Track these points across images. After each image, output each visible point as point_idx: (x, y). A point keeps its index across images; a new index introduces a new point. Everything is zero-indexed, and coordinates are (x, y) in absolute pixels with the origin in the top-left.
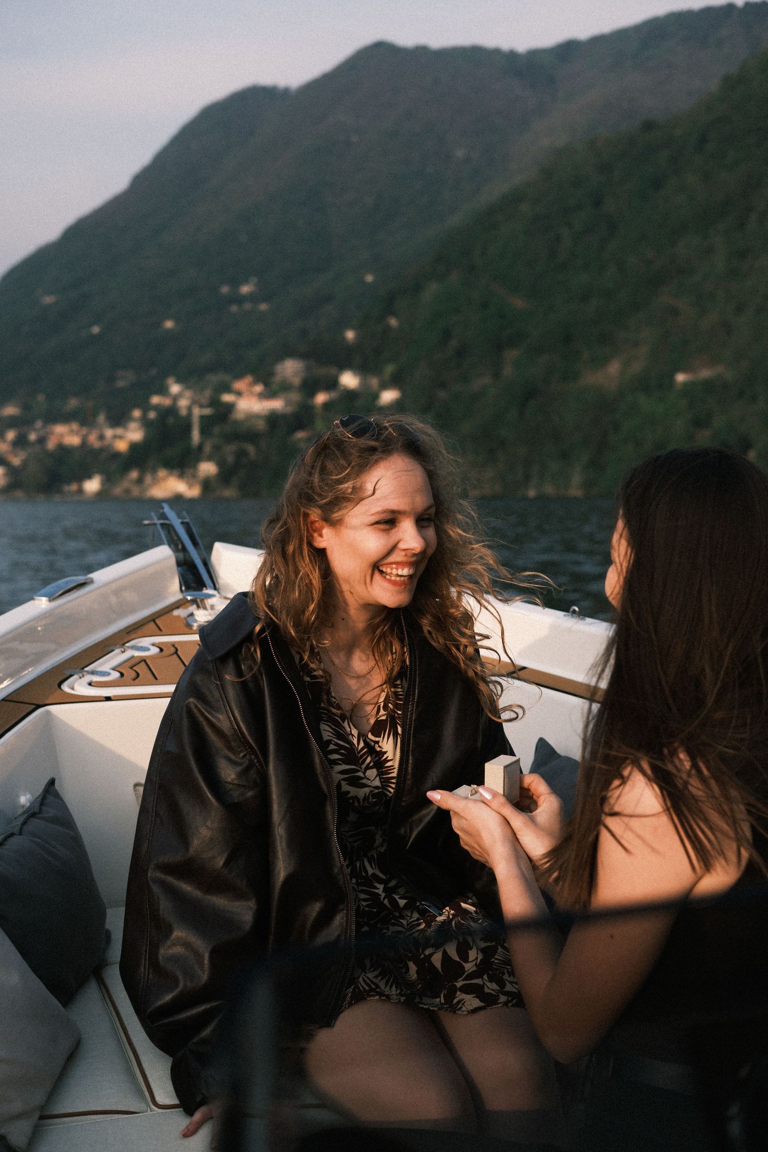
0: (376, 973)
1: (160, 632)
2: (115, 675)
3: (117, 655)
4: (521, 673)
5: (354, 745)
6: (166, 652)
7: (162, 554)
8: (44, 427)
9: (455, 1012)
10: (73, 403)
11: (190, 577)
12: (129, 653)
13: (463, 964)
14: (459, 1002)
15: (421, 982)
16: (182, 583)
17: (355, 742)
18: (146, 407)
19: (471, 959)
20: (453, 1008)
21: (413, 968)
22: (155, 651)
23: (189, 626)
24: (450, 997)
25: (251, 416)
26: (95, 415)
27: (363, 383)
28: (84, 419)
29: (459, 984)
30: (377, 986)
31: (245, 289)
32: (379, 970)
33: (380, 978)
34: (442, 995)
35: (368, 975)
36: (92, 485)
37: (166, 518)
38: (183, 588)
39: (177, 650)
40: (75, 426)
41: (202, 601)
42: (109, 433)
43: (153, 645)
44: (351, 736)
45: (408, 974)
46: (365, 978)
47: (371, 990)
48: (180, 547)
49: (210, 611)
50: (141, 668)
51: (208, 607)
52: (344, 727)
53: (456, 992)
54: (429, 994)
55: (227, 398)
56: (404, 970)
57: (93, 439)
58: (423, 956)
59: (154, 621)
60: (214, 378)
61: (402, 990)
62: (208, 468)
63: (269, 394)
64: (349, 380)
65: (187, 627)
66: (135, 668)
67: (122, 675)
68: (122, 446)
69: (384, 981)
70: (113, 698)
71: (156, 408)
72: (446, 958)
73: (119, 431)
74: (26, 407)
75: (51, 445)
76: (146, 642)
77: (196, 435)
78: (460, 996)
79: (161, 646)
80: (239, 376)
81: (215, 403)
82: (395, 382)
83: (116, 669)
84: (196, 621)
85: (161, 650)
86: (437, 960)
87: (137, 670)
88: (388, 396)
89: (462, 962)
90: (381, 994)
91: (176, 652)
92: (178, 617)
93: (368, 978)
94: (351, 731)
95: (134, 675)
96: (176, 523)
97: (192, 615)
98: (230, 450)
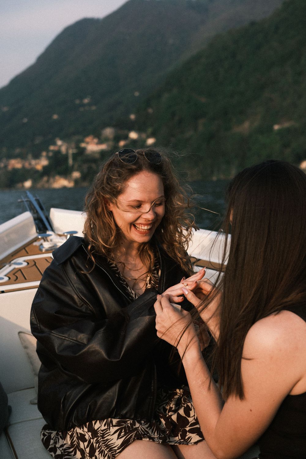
0: (147, 426)
1: (28, 254)
2: (6, 279)
3: (8, 268)
4: (198, 263)
5: (133, 298)
6: (30, 265)
7: (27, 216)
8: (6, 161)
9: (187, 444)
10: (18, 151)
11: (41, 226)
12: (13, 267)
13: (188, 418)
14: (189, 438)
15: (168, 430)
16: (37, 228)
17: (134, 296)
18: (48, 151)
19: (191, 416)
20: (186, 442)
21: (163, 422)
22: (25, 264)
23: (41, 250)
24: (184, 436)
25: (94, 152)
26: (27, 155)
27: (140, 136)
28: (22, 157)
29: (188, 429)
30: (148, 433)
31: (86, 101)
32: (148, 424)
33: (149, 428)
34: (179, 435)
35: (143, 426)
36: (28, 184)
37: (28, 198)
38: (38, 231)
39: (35, 263)
40: (19, 160)
41: (46, 238)
42: (33, 162)
43: (24, 261)
44: (131, 294)
45: (161, 425)
46: (142, 428)
47: (145, 434)
48: (35, 211)
49: (50, 242)
50: (19, 274)
51: (49, 240)
52: (128, 289)
53: (187, 433)
54: (173, 435)
55: (83, 145)
56: (158, 423)
57: (27, 165)
58: (168, 416)
59: (25, 249)
60: (76, 138)
61: (160, 435)
62: (76, 175)
63: (100, 142)
64: (133, 135)
65: (40, 250)
66: (16, 274)
67: (10, 278)
68: (39, 167)
69: (151, 430)
70: (5, 292)
71: (52, 151)
72: (179, 416)
73: (37, 161)
75: (10, 168)
76: (21, 260)
77: (70, 161)
78: (189, 435)
79: (28, 261)
80: (87, 135)
81: (78, 147)
82: (152, 135)
83: (8, 275)
84: (44, 247)
85: (28, 264)
86: (174, 417)
87: (17, 275)
88: (150, 141)
89: (187, 417)
90: (150, 438)
91: (35, 264)
92: (36, 246)
93: (143, 428)
94: (131, 291)
95: (15, 278)
96: (33, 200)
97: (42, 244)
98: (85, 167)
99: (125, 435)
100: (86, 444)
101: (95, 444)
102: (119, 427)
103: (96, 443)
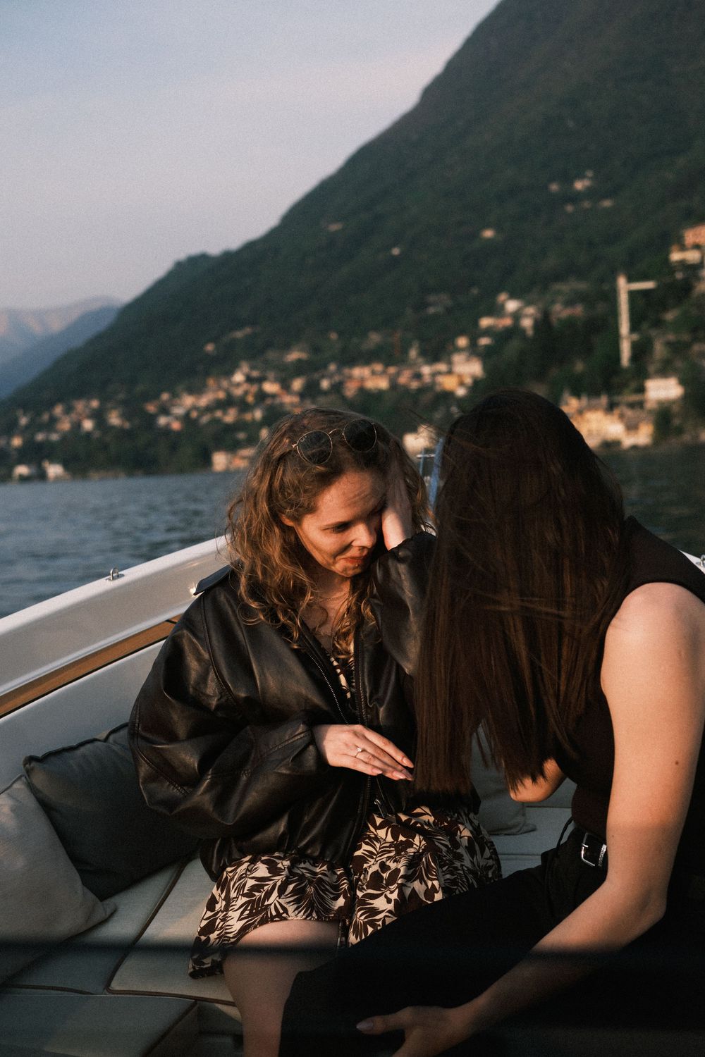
8: (339, 370)
10: (374, 339)
18: (474, 332)
26: (405, 351)
28: (389, 356)
31: (579, 185)
36: (419, 440)
40: (378, 367)
42: (426, 370)
57: (403, 379)
71: (488, 332)
73: (442, 367)
74: (316, 350)
75: (351, 390)
99: (249, 916)
100: (209, 914)
101: (218, 921)
102: (248, 899)
103: (222, 920)
